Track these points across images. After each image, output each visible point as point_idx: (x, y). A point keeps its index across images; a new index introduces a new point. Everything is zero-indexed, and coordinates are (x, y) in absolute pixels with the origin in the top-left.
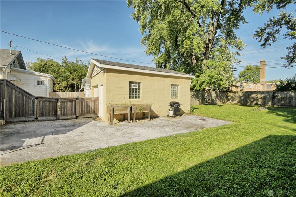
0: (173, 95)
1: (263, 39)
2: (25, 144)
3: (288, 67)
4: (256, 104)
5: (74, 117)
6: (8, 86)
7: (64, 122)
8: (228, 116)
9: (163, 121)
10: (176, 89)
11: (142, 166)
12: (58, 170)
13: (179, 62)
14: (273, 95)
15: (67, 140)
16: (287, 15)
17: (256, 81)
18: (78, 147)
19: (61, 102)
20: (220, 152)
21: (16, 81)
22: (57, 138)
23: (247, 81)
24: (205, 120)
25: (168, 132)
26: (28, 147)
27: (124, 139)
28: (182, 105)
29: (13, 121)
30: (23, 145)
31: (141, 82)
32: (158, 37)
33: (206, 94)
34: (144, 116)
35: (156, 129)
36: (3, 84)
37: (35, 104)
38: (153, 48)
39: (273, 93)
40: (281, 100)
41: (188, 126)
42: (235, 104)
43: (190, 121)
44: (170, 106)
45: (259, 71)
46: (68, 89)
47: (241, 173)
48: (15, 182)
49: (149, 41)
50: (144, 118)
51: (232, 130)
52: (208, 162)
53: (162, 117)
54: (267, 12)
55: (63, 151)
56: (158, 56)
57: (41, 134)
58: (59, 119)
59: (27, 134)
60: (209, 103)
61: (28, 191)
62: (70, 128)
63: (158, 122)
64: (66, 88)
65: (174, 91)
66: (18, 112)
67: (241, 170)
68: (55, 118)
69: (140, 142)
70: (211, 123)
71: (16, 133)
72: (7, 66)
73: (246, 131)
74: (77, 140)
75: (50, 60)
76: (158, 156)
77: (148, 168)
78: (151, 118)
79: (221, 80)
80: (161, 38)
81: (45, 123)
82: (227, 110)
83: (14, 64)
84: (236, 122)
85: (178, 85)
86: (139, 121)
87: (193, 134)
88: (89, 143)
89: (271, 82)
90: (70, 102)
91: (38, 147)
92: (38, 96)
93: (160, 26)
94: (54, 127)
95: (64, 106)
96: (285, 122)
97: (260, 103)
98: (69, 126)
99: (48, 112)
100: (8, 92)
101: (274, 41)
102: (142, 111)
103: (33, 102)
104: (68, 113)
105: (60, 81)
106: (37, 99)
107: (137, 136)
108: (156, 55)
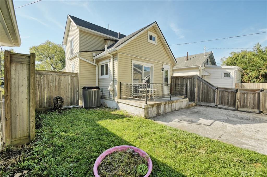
2: (199, 121)
5: (257, 111)
6: (198, 79)
7: (242, 114)
12: (209, 150)
15: (234, 131)
18: (241, 142)
19: (240, 93)
21: (208, 75)
22: (226, 126)
26: (200, 124)
29: (200, 104)
30: (197, 122)
36: (195, 78)
37: (216, 93)
46: (260, 80)
48: (180, 140)
55: (224, 138)
57: (214, 118)
58: (237, 110)
59: (204, 115)
61: (183, 149)
62: (245, 121)
64: (256, 79)
66: (203, 99)
68: (234, 108)
71: (198, 113)
72: (202, 65)
74: (246, 135)
75: (243, 51)
81: (222, 111)
83: (207, 63)
88: (260, 144)
90: (251, 94)
91: (207, 127)
92: (219, 86)
94: (228, 116)
95: (244, 97)
98: (245, 119)
99: (226, 101)
100: (198, 84)
103: (214, 91)
104: (248, 105)
105: (250, 72)
106: (218, 89)
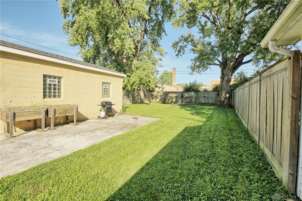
0: (105, 94)
1: (177, 51)
3: (191, 74)
4: (172, 102)
8: (154, 114)
9: (94, 124)
10: (108, 87)
11: (66, 196)
13: (109, 59)
14: (182, 95)
16: (192, 35)
17: (170, 84)
20: (156, 151)
23: (164, 83)
24: (137, 119)
25: (101, 137)
27: (35, 158)
28: (115, 104)
31: (62, 77)
32: (85, 27)
33: (135, 94)
34: (67, 121)
35: (85, 135)
38: (79, 39)
39: (182, 93)
40: (186, 98)
41: (122, 127)
42: (157, 102)
43: (123, 121)
44: (101, 107)
45: (172, 76)
47: (177, 168)
49: (73, 29)
50: (68, 122)
51: (160, 126)
52: (147, 164)
53: (92, 119)
54: (180, 28)
56: (85, 49)
60: (138, 102)
63: (86, 125)
65: (106, 90)
67: (176, 165)
69: (63, 158)
70: (143, 121)
73: (170, 125)
76: (91, 173)
77: (77, 195)
78: (78, 121)
79: (149, 81)
80: (88, 28)
82: (153, 108)
84: (161, 118)
85: (110, 83)
86: (60, 128)
87: (129, 135)
89: (179, 85)
93: (87, 14)
96: (192, 116)
97: (174, 101)
101: (183, 54)
102: (64, 114)
107: (57, 150)
108: (82, 47)
